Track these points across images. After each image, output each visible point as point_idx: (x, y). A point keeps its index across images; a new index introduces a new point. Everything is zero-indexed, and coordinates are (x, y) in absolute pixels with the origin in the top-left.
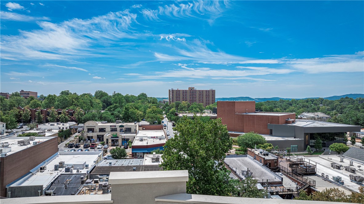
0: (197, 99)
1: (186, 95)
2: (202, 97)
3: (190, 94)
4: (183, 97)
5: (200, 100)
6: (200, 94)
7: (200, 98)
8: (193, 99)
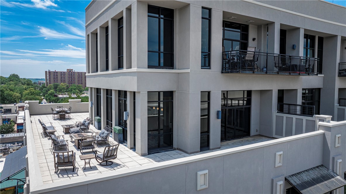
0: (76, 80)
1: (64, 77)
2: (81, 79)
3: (69, 76)
4: (61, 79)
5: (79, 81)
6: (79, 76)
7: (79, 80)
8: (72, 81)
